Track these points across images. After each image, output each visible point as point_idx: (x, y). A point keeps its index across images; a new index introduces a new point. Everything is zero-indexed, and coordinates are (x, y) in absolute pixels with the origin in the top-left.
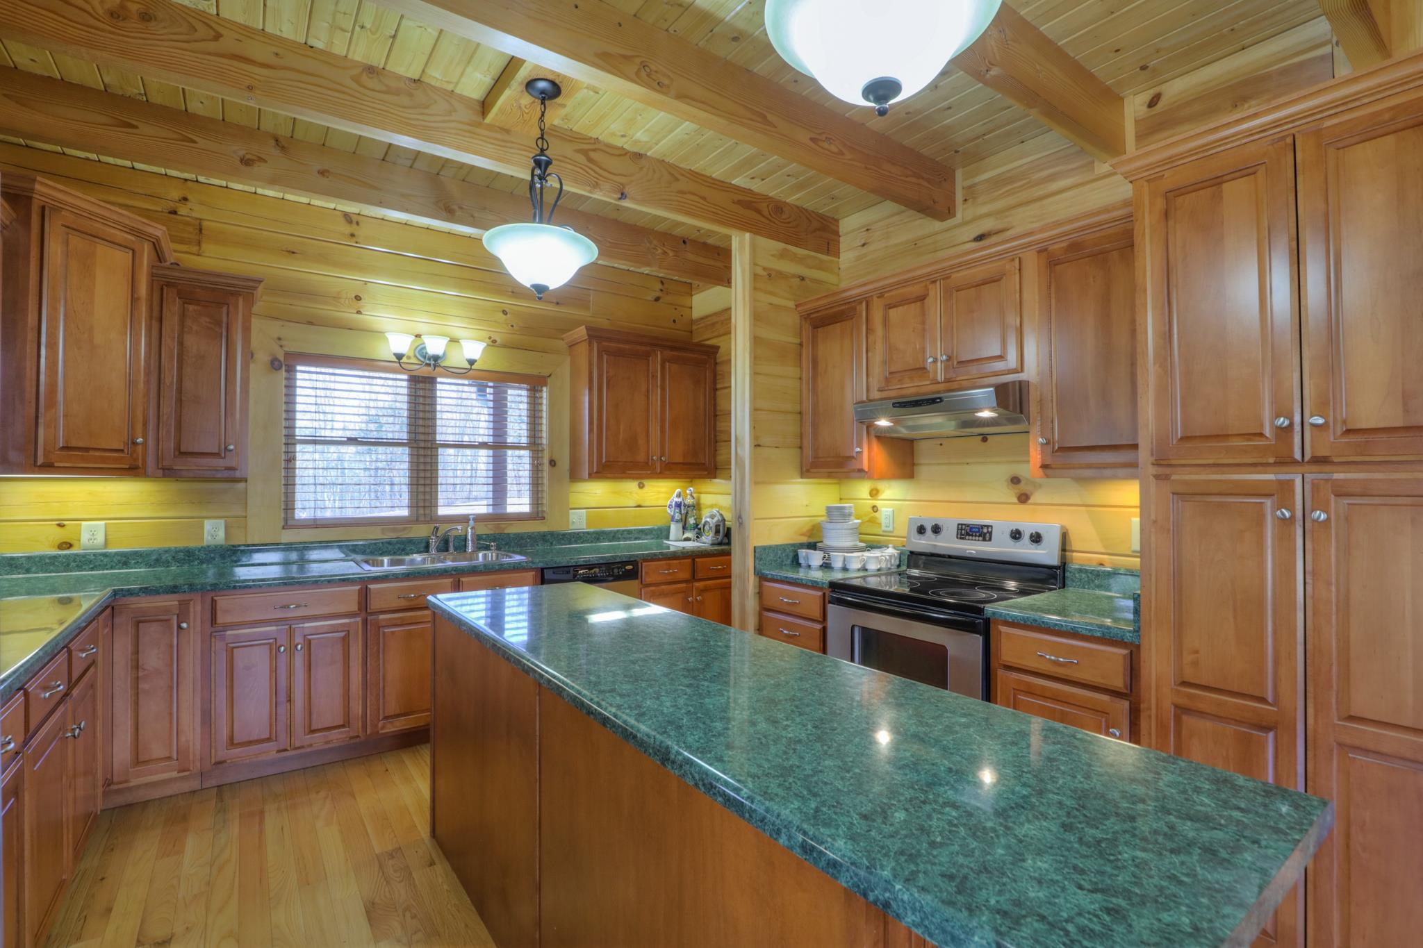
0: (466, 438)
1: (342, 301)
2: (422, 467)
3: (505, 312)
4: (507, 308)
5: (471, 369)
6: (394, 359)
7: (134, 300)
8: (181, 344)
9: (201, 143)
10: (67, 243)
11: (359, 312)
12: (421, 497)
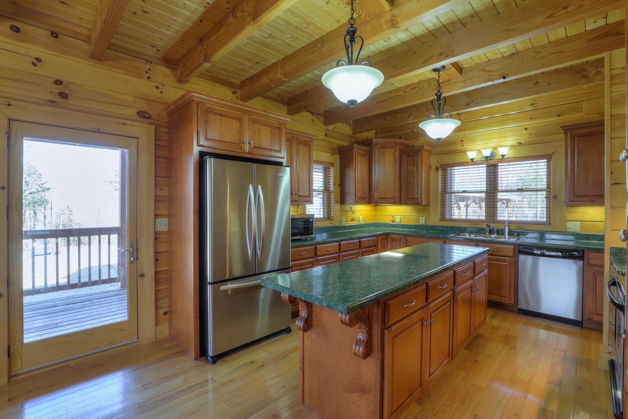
0: (509, 188)
1: (457, 143)
2: (489, 200)
3: (526, 129)
4: (526, 127)
5: (503, 159)
6: (470, 161)
7: (395, 160)
8: (407, 168)
9: (399, 116)
10: (379, 151)
11: (463, 146)
12: (489, 212)
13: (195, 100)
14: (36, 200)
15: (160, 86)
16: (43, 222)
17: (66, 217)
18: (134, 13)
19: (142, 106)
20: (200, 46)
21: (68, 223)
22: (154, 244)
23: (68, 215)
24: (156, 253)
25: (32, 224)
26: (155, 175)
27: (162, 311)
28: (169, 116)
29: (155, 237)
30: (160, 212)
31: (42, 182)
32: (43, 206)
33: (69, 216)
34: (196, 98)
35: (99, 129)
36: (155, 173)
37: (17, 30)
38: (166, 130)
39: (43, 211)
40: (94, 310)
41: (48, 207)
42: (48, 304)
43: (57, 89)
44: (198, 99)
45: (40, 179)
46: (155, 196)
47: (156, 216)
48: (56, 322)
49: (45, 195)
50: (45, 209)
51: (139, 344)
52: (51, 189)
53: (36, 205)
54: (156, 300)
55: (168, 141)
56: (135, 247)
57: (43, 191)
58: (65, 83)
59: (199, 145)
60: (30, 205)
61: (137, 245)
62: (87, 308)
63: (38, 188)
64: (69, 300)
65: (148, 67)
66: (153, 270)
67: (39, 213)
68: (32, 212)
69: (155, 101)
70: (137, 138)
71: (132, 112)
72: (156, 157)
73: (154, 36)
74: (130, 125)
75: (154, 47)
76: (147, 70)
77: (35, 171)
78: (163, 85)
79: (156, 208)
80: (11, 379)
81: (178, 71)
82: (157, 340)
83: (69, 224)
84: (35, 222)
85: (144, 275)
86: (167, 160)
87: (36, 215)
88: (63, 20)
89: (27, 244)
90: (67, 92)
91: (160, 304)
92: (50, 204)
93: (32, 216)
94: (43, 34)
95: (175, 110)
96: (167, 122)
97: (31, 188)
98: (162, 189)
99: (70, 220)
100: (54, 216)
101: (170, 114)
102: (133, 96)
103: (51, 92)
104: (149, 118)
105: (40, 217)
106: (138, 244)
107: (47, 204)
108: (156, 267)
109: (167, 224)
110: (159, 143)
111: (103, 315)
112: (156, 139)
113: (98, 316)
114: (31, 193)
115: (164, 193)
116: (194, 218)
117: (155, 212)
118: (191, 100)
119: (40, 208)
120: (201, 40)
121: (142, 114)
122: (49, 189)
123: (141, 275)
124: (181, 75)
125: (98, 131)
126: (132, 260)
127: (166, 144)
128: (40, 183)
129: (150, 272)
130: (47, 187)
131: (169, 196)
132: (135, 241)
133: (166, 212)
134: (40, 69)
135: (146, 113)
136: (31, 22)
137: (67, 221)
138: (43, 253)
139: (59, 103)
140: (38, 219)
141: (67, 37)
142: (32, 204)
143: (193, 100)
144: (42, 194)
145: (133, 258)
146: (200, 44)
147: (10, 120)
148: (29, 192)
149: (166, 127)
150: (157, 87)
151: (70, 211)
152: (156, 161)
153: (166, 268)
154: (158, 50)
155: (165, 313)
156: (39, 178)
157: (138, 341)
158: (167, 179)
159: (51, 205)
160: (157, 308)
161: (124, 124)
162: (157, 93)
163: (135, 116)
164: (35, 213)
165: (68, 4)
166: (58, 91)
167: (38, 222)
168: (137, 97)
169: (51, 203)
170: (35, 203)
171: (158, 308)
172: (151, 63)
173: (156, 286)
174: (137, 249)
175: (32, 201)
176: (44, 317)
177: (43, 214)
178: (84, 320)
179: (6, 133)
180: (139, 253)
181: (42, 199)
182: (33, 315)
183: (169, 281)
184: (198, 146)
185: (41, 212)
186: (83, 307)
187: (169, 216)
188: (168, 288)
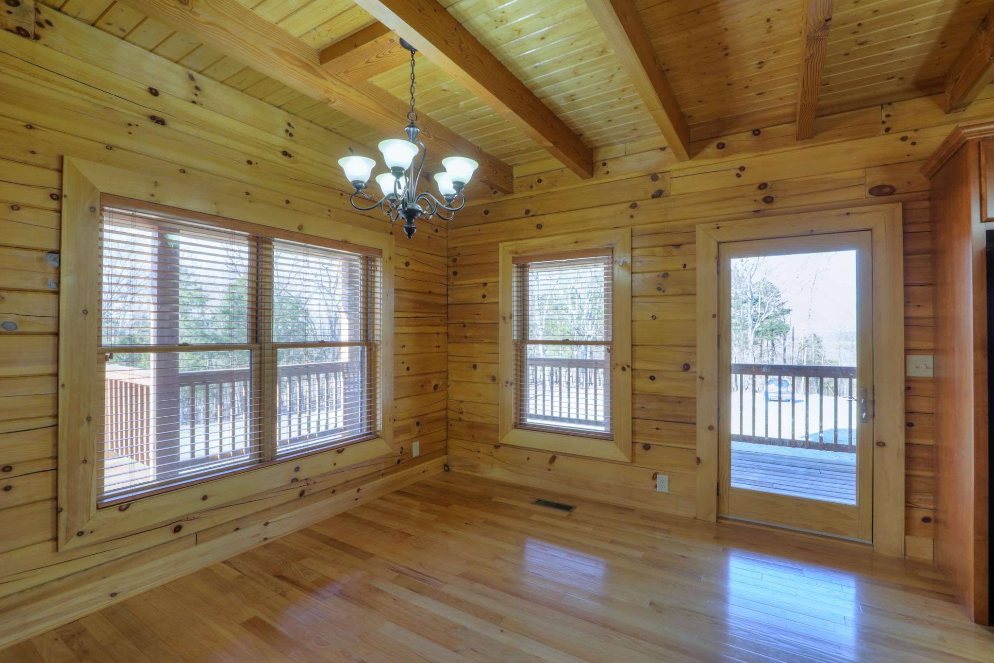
13: (972, 140)
14: (773, 327)
15: (909, 134)
16: (782, 355)
17: (813, 351)
18: (847, 54)
19: (877, 178)
20: (983, 33)
21: (815, 360)
22: (904, 396)
23: (815, 347)
24: (908, 412)
25: (770, 358)
26: (904, 284)
27: (919, 514)
28: (930, 179)
29: (905, 386)
30: (914, 344)
31: (780, 302)
32: (782, 335)
33: (817, 349)
34: (976, 135)
35: (812, 231)
36: (905, 280)
37: (721, 146)
38: (926, 204)
39: (782, 341)
40: (821, 483)
41: (789, 335)
42: (768, 458)
43: (761, 195)
44: (980, 135)
45: (777, 299)
46: (906, 318)
47: (908, 351)
48: (772, 481)
49: (784, 319)
50: (785, 340)
51: (874, 551)
52: (791, 310)
53: (774, 334)
54: (908, 491)
55: (930, 222)
56: (870, 398)
57: (783, 314)
58: (769, 184)
59: (983, 220)
60: (767, 334)
61: (873, 395)
62: (813, 478)
63: (776, 310)
64: (793, 461)
65: (884, 113)
66: (902, 440)
67: (778, 344)
68: (770, 343)
69: (901, 163)
70: (870, 230)
71: (861, 193)
72: (906, 254)
73: (887, 64)
74: (857, 213)
75: (892, 78)
76: (884, 119)
77: (773, 287)
78: (916, 130)
79: (907, 338)
80: (720, 520)
81: (947, 93)
82: (906, 558)
83: (817, 361)
84: (773, 356)
85: (884, 445)
86: (929, 255)
87: (774, 347)
88: (764, 111)
89: (735, 378)
90: (772, 194)
91: (915, 499)
92: (791, 331)
93: (770, 348)
94: (744, 138)
95: (939, 166)
96: (929, 190)
97: (768, 311)
98: (919, 306)
99: (818, 355)
100: (796, 349)
101: (932, 176)
102: (860, 169)
103: (755, 201)
104: (891, 193)
105: (779, 349)
106: (875, 393)
107: (787, 332)
108: (907, 435)
109: (931, 366)
110: (911, 228)
111: (833, 493)
112: (904, 224)
113: (824, 492)
114: (767, 318)
115: (926, 312)
116: (975, 357)
117: (905, 344)
118: (963, 142)
119: (778, 337)
120: (984, 20)
121: (878, 191)
122: (789, 311)
123: (880, 443)
124: (952, 98)
125: (812, 233)
126: (864, 417)
127: (927, 227)
128: (777, 304)
129: (896, 440)
130: (787, 308)
131: (935, 317)
132: (870, 388)
133: (930, 345)
134: (746, 178)
135: (884, 186)
136: (734, 131)
137: (813, 356)
138: (777, 398)
139: (765, 210)
140: (777, 353)
141: (770, 128)
142: (769, 332)
143: (968, 141)
144: (781, 318)
145: (865, 414)
146: (984, 29)
147: (719, 243)
148: (766, 316)
149: (924, 200)
150: (904, 139)
151: (818, 342)
152: (905, 261)
153: (930, 442)
154: (901, 79)
155: (926, 520)
156: (777, 297)
157: (872, 545)
158: (930, 288)
159: (793, 333)
160: (909, 505)
161: (848, 214)
162: (907, 147)
163: (866, 197)
164: (773, 344)
165: (765, 92)
166: (763, 197)
167: (776, 357)
168: (867, 168)
169: (793, 331)
170: (773, 330)
171: (912, 505)
172: (890, 104)
173: (907, 468)
174: (873, 401)
175: (770, 329)
176: (761, 471)
177: (783, 346)
178: (805, 490)
179: (716, 258)
180: (876, 406)
181: (781, 325)
182: (750, 466)
183: (934, 464)
184: (982, 222)
185: (780, 342)
186: (807, 475)
187: (935, 352)
188: (932, 478)
